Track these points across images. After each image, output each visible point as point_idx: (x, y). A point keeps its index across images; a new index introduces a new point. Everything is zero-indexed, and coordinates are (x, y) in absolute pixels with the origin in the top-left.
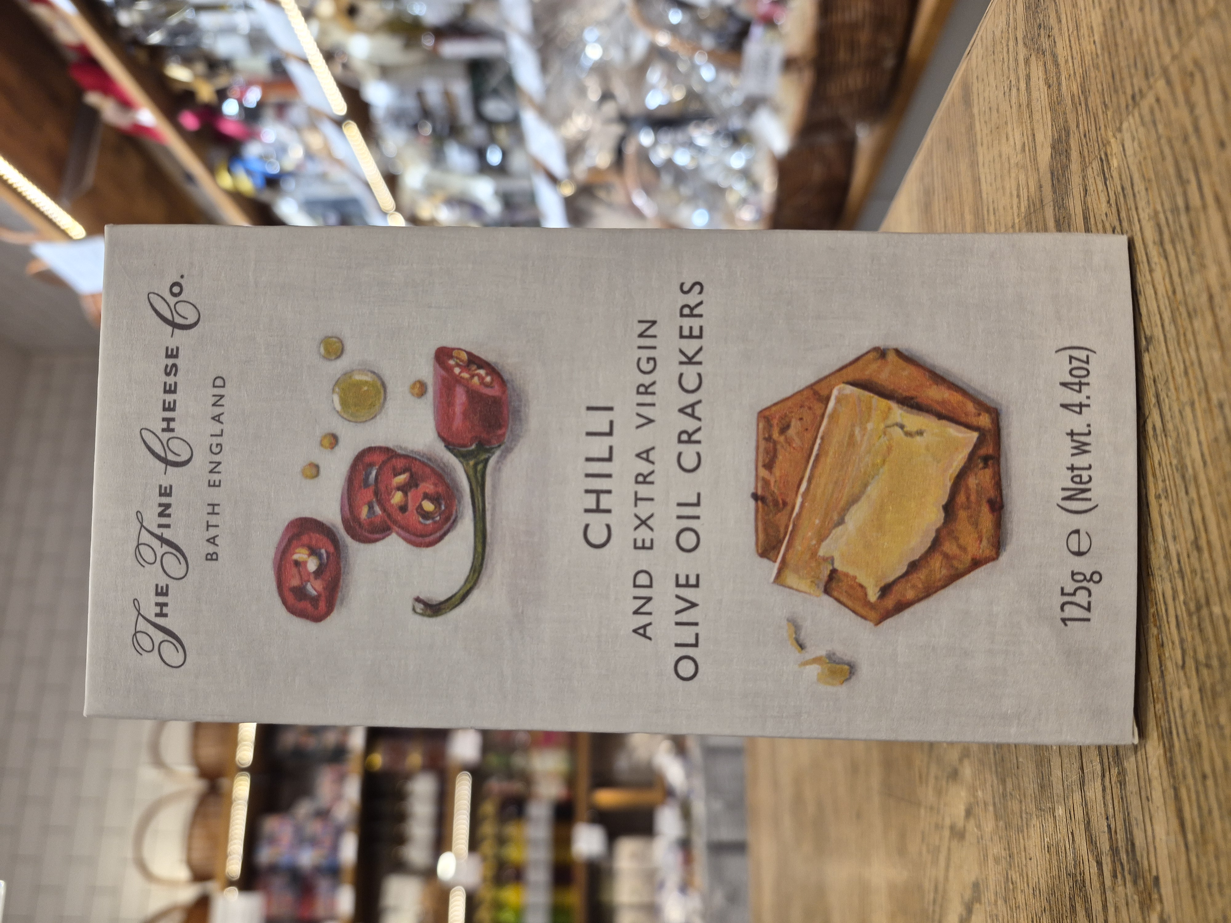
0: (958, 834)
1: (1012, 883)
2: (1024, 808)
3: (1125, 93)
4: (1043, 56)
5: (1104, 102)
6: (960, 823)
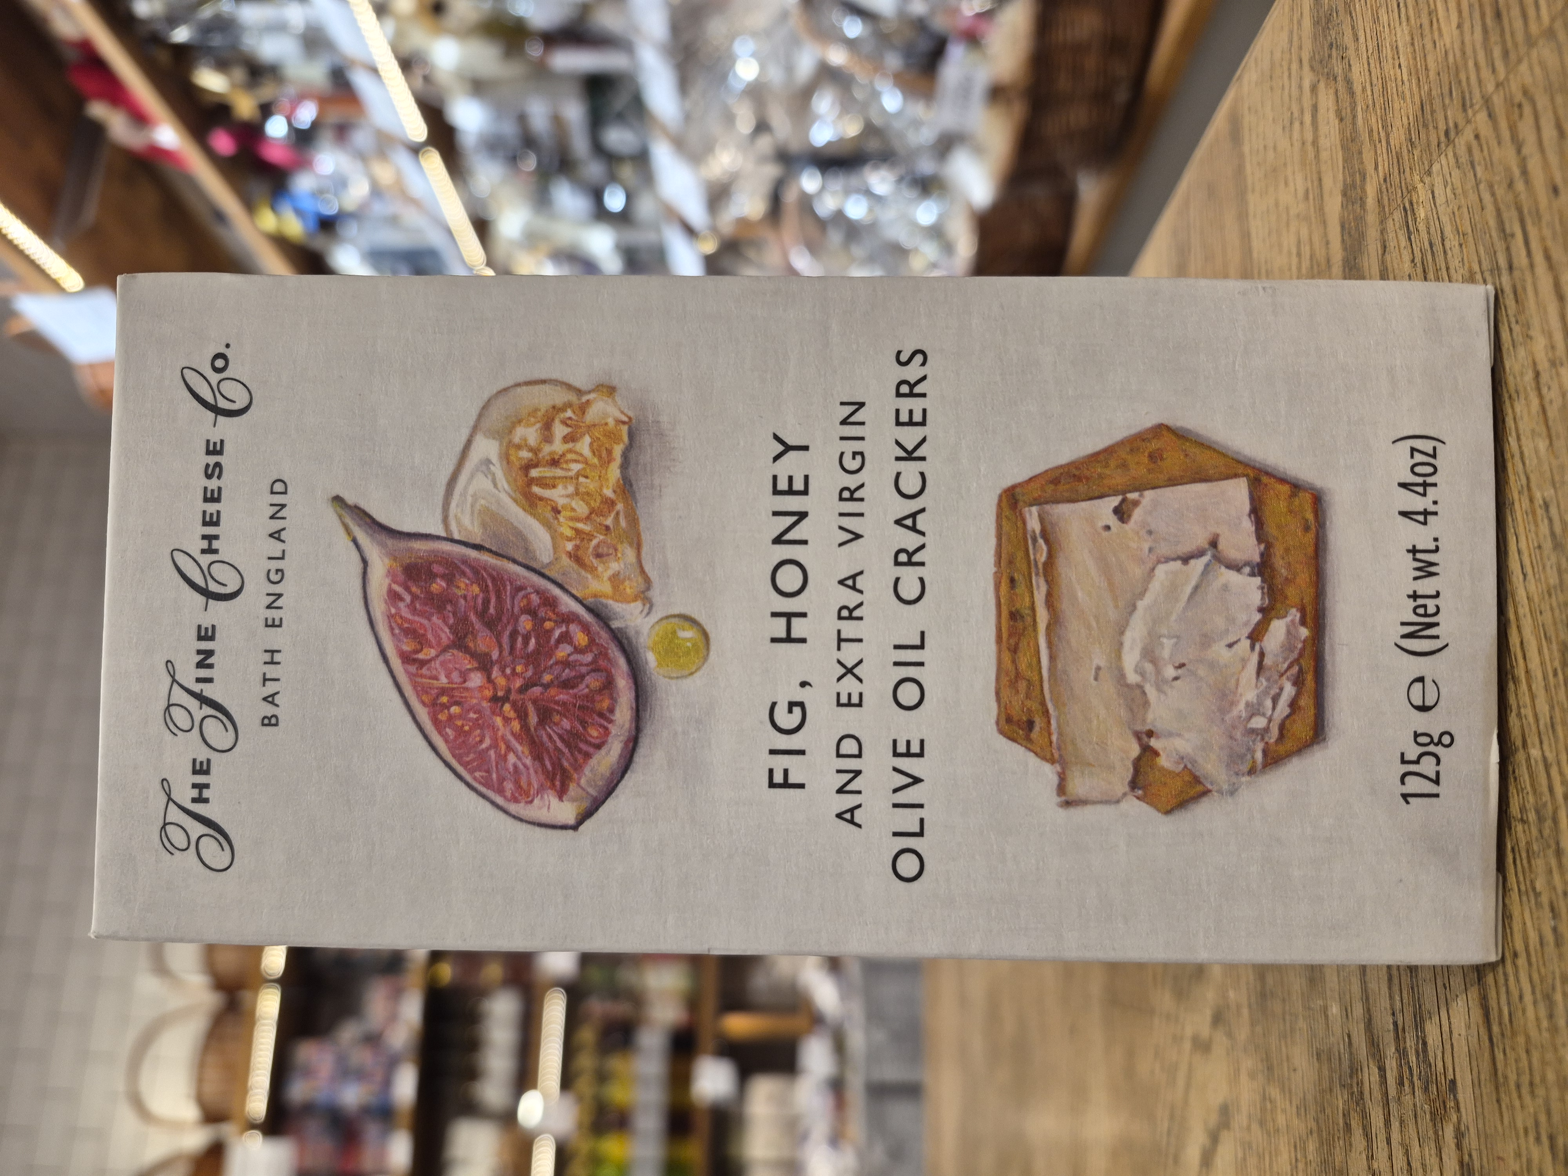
0: (1202, 1046)
1: (1271, 1102)
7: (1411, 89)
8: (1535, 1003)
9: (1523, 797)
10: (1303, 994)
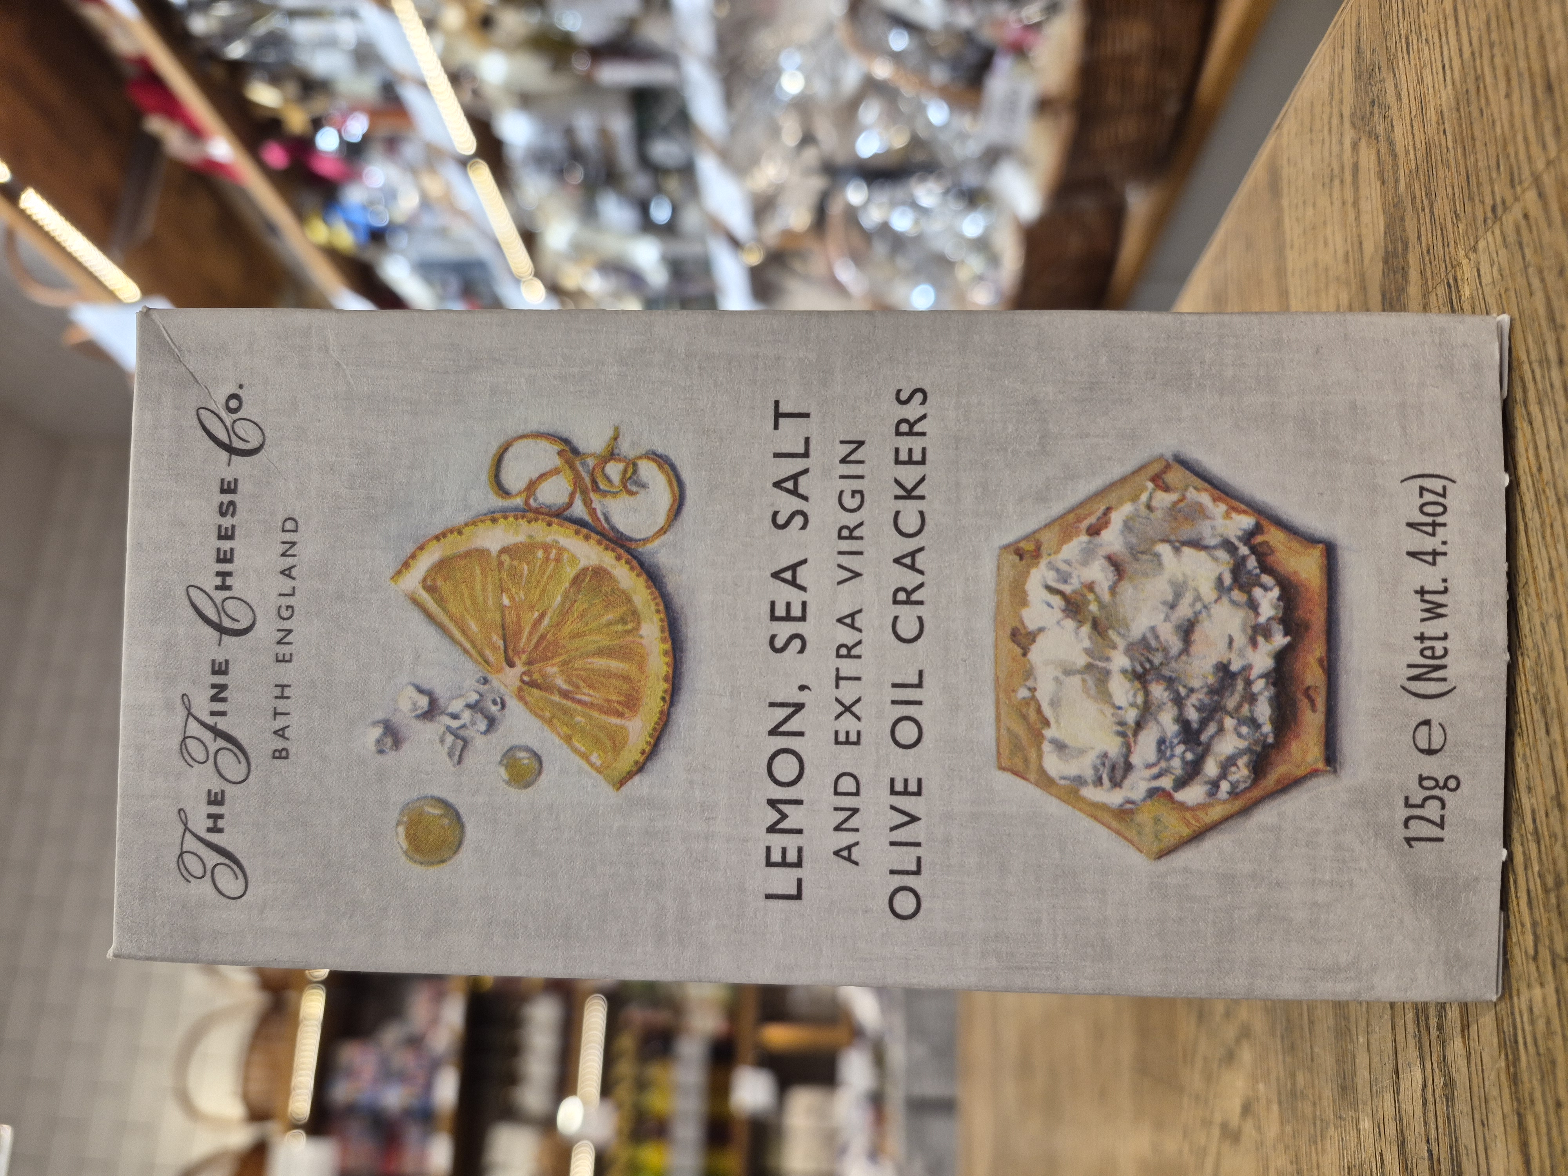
2: (1318, 1113)
4: (1375, 142)
5: (1455, 212)
6: (1235, 1119)
10: (1334, 1101)
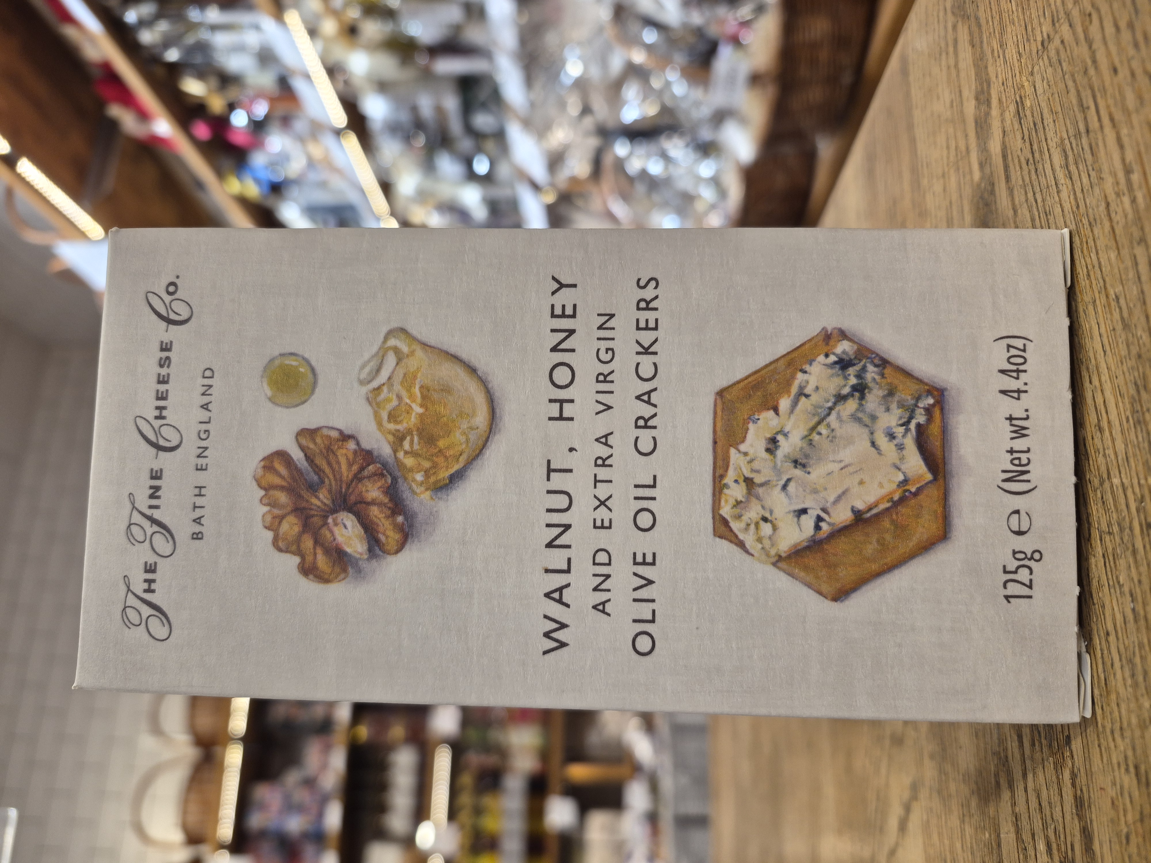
3: (1035, 40)
7: (1018, 17)
8: (1122, 667)
9: (1109, 516)
